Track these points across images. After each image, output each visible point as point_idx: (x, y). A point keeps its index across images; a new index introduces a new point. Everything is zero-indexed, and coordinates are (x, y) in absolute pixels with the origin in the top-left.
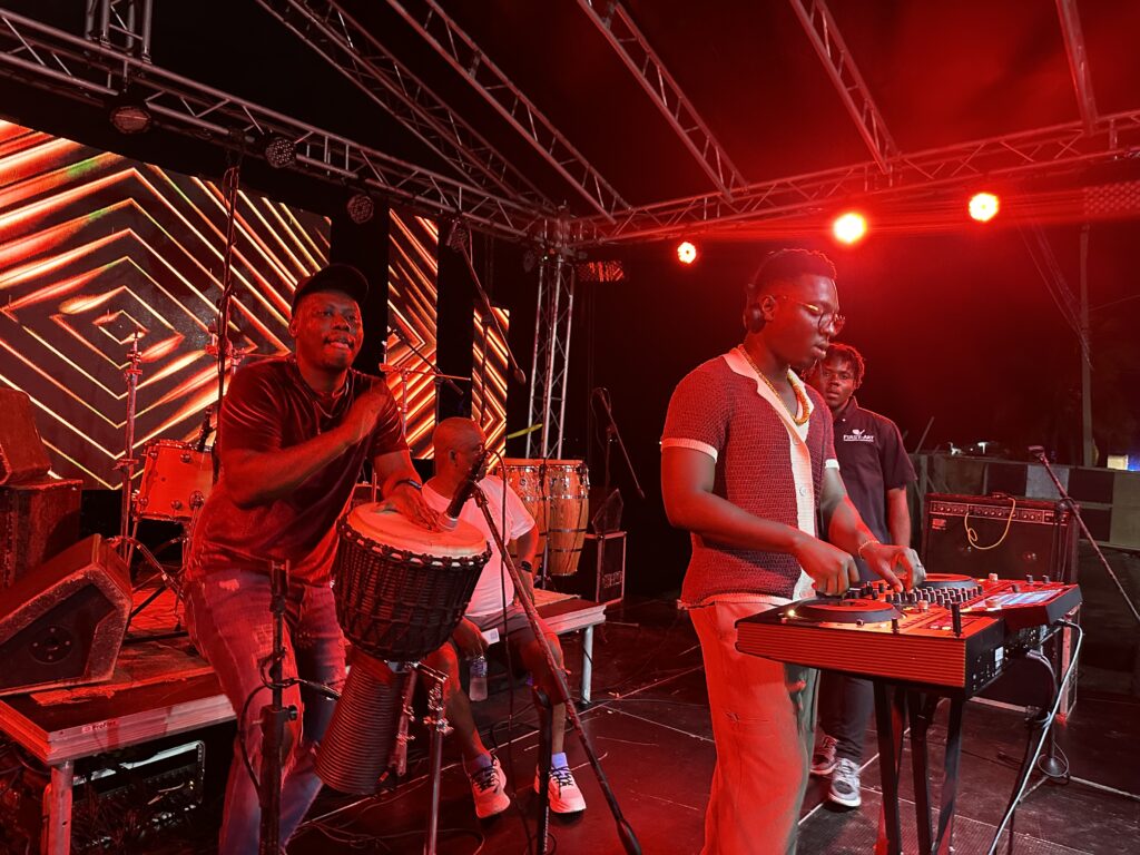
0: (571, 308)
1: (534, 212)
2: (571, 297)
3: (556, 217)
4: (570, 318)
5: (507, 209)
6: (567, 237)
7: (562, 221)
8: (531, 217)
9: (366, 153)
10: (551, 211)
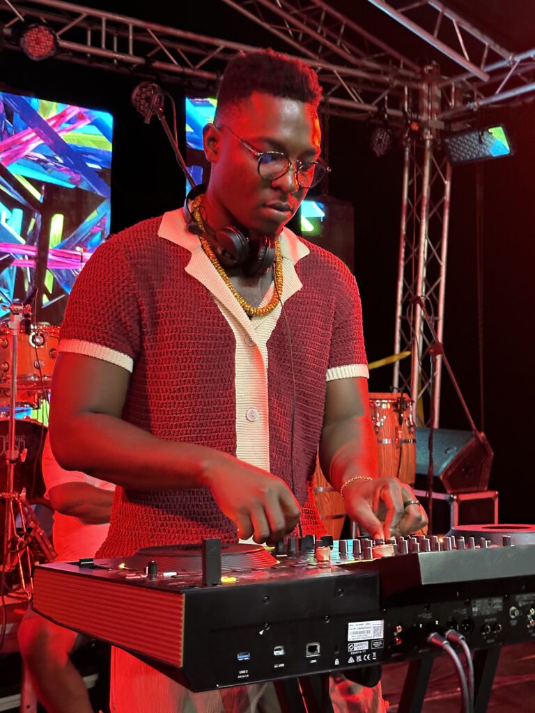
0: (447, 197)
1: (387, 79)
2: (448, 183)
3: (421, 81)
4: (447, 212)
5: (347, 78)
6: (437, 105)
7: (429, 85)
8: (385, 86)
9: (154, 32)
10: (412, 74)
